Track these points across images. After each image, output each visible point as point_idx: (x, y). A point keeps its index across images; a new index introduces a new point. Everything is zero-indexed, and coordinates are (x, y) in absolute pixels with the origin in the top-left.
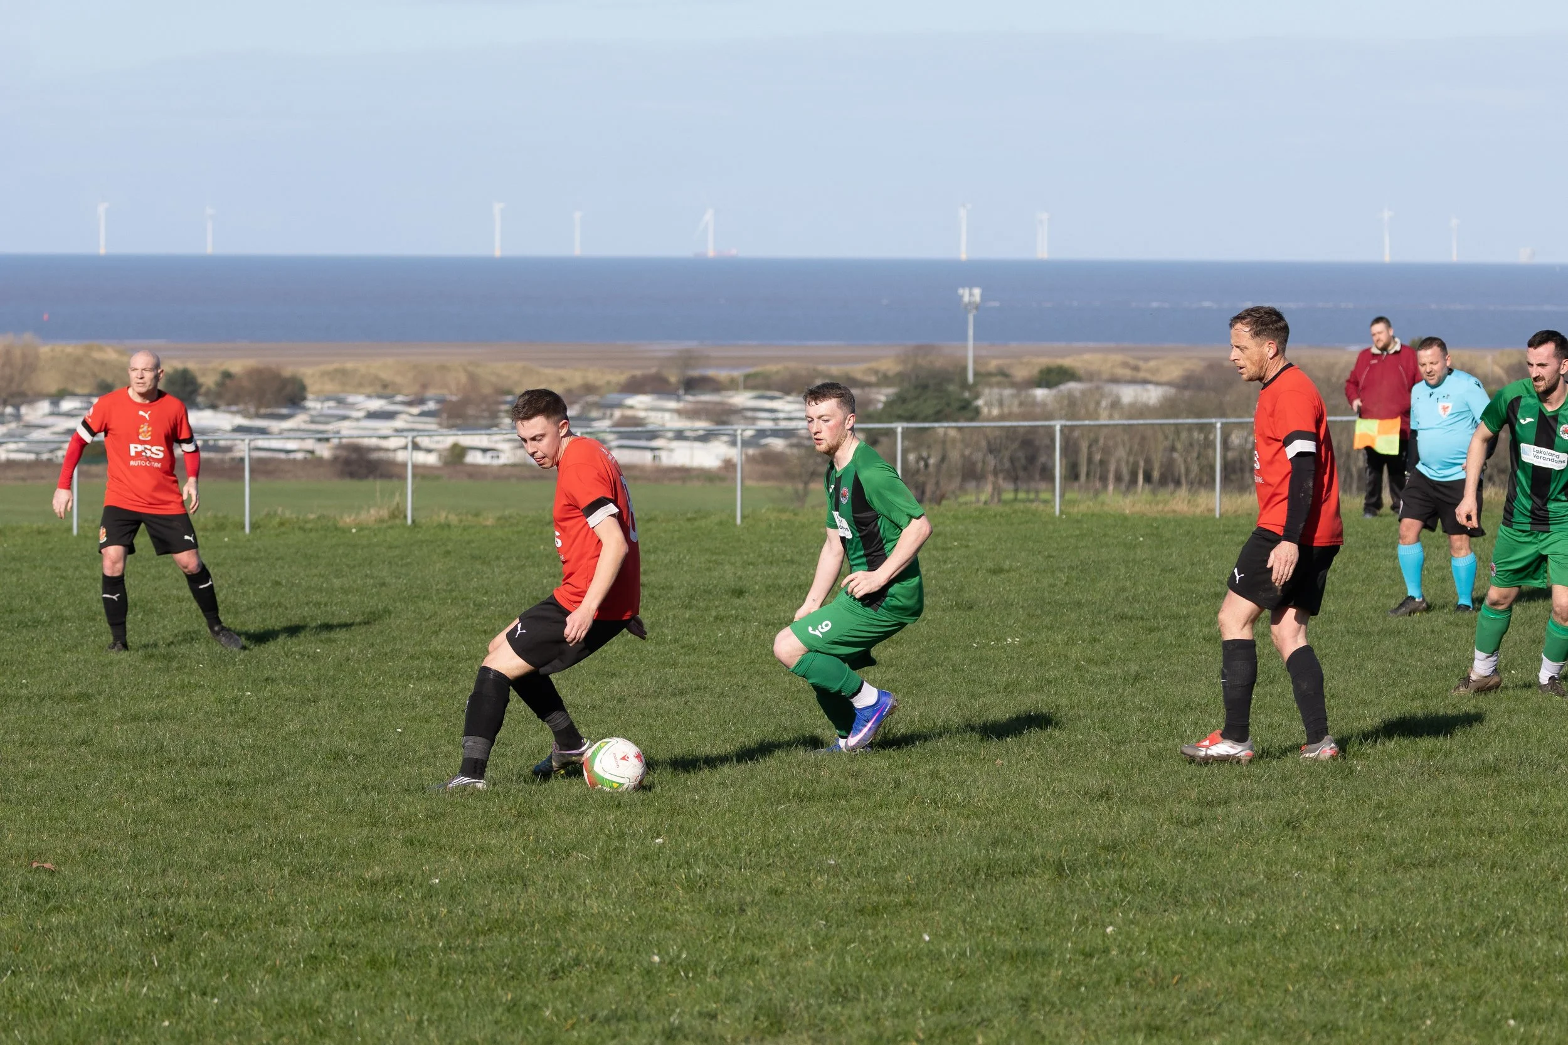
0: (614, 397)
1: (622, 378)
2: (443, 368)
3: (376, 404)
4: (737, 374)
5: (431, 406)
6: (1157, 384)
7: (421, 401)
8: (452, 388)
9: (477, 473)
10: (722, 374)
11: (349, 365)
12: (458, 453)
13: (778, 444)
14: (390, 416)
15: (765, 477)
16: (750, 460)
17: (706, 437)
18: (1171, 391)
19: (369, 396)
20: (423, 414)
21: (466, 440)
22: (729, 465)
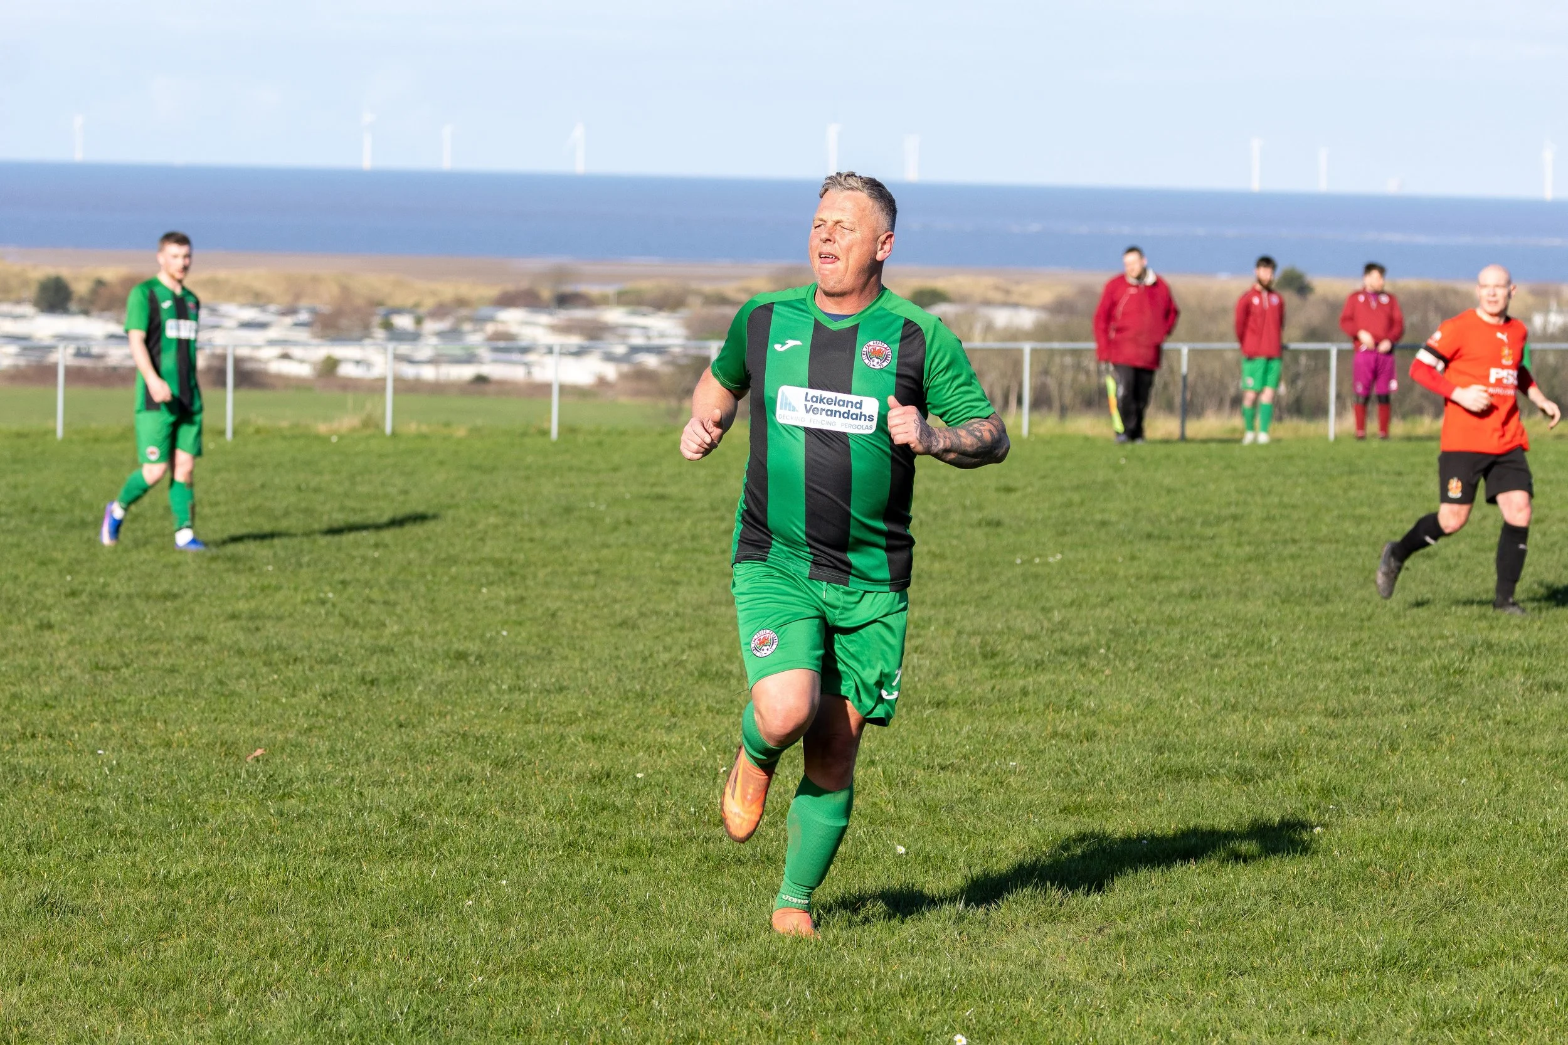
0: (485, 311)
1: (493, 292)
2: (315, 280)
3: (249, 314)
4: (610, 290)
5: (304, 316)
6: (1030, 307)
7: (291, 311)
8: (325, 299)
9: (350, 385)
10: (593, 290)
11: (222, 274)
12: (330, 366)
13: (651, 361)
14: (262, 326)
15: (637, 393)
16: (623, 377)
17: (580, 353)
18: (1043, 316)
19: (243, 305)
20: (297, 325)
21: (339, 351)
22: (602, 382)
